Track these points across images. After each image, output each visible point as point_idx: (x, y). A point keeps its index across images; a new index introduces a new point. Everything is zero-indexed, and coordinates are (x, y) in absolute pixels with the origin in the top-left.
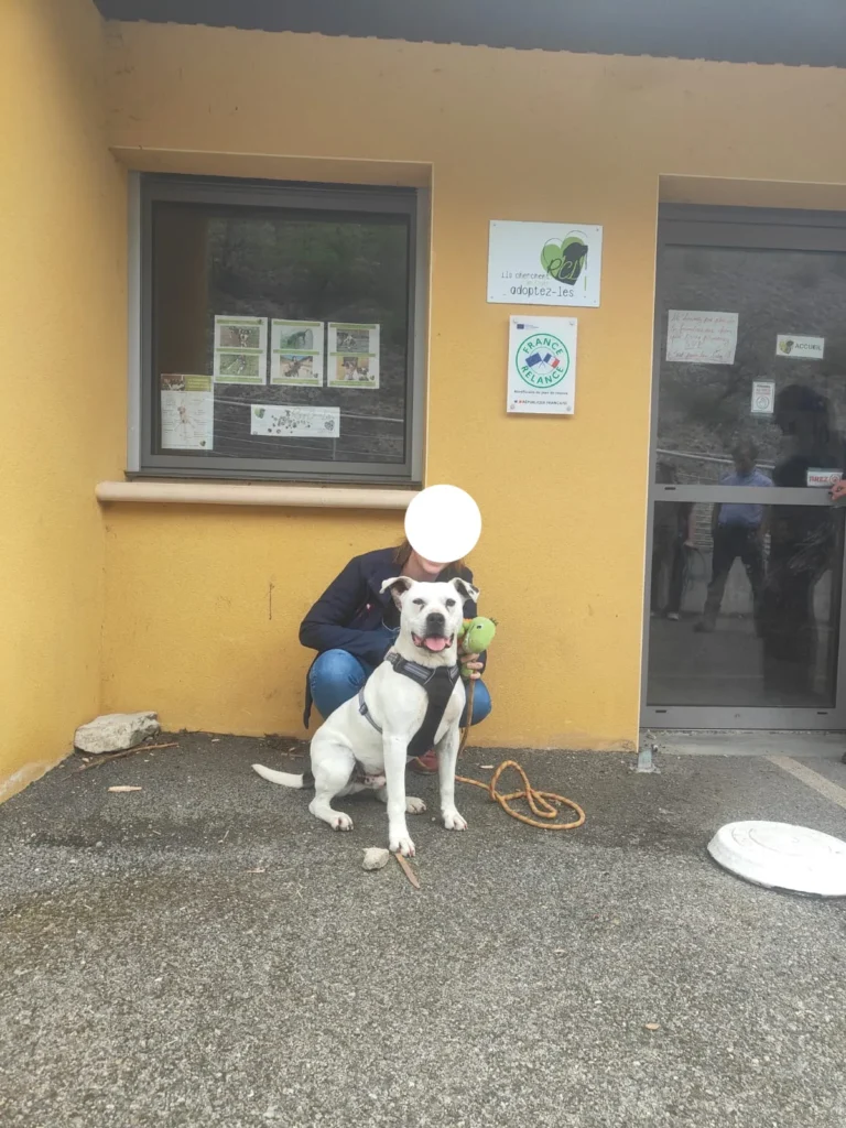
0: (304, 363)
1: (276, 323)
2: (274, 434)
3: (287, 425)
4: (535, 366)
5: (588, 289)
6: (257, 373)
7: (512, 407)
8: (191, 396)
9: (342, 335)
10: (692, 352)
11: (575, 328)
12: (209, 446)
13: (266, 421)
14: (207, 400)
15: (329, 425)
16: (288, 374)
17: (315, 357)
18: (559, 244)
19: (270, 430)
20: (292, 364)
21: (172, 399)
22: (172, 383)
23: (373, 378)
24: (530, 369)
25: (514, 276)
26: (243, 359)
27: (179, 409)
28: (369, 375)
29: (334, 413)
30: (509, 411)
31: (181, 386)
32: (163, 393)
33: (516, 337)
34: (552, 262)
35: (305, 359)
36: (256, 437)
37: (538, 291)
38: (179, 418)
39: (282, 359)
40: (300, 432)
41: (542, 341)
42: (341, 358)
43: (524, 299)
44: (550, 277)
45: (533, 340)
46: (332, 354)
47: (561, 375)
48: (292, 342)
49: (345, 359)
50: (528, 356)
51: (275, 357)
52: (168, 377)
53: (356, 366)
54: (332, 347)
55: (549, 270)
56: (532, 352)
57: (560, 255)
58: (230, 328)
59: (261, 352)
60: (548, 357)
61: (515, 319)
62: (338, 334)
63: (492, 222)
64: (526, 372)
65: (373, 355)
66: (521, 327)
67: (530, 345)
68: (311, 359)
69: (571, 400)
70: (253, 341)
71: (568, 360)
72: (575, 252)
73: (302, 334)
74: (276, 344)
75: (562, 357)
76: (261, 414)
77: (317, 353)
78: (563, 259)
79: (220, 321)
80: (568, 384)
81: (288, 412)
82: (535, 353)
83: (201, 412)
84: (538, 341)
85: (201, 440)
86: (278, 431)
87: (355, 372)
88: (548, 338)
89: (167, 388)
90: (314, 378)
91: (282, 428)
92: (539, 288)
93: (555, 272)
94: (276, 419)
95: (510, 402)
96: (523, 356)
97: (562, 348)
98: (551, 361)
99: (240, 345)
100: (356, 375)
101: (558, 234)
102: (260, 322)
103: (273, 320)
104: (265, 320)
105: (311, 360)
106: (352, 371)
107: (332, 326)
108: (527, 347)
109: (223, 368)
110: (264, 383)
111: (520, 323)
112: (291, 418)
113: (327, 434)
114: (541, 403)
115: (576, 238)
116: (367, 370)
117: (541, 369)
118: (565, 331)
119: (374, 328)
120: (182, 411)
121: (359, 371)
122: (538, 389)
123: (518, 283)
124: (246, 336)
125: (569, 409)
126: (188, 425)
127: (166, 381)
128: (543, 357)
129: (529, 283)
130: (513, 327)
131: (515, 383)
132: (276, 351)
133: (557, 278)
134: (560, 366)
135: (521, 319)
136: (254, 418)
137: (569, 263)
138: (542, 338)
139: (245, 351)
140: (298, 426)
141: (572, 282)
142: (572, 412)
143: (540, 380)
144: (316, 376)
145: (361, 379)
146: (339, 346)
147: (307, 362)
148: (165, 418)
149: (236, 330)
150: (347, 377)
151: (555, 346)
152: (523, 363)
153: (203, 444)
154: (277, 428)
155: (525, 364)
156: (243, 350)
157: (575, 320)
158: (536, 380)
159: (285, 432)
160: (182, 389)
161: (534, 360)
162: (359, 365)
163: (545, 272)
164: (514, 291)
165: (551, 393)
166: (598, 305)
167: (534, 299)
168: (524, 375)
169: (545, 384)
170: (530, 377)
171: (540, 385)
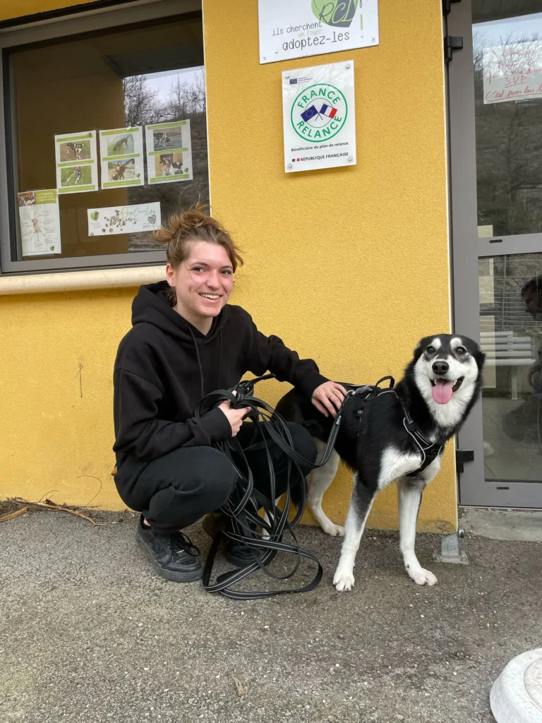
0: (128, 166)
1: (103, 134)
2: (107, 233)
3: (117, 224)
4: (312, 121)
5: (365, 26)
6: (90, 182)
7: (290, 167)
8: (41, 208)
9: (157, 136)
10: (514, 89)
11: (352, 71)
12: (58, 250)
13: (100, 222)
14: (54, 210)
15: (152, 220)
16: (115, 178)
17: (136, 159)
19: (104, 230)
20: (118, 168)
21: (27, 213)
22: (26, 199)
23: (187, 170)
24: (305, 124)
25: (285, 31)
26: (79, 170)
27: (33, 221)
28: (183, 168)
29: (155, 208)
30: (287, 171)
31: (33, 200)
32: (21, 209)
33: (289, 92)
34: (324, 8)
35: (128, 163)
36: (93, 237)
37: (311, 41)
38: (32, 229)
39: (110, 166)
40: (129, 229)
41: (317, 93)
42: (158, 155)
43: (296, 53)
44: (323, 24)
45: (308, 93)
46: (151, 154)
47: (340, 124)
48: (117, 148)
49: (162, 157)
50: (303, 111)
51: (104, 165)
52: (24, 195)
53: (171, 162)
54: (150, 148)
55: (321, 16)
56: (307, 106)
58: (68, 144)
59: (92, 161)
60: (324, 108)
61: (287, 75)
62: (155, 135)
64: (302, 128)
65: (186, 149)
66: (293, 82)
67: (305, 99)
68: (133, 161)
69: (352, 150)
70: (86, 154)
71: (347, 110)
73: (125, 140)
74: (104, 154)
75: (340, 106)
76: (96, 216)
77: (138, 155)
78: (336, 2)
79: (59, 140)
80: (348, 134)
81: (117, 212)
82: (310, 106)
83: (48, 222)
84: (313, 93)
85: (51, 245)
86: (111, 230)
87: (172, 166)
88: (324, 87)
89: (23, 204)
90: (137, 179)
91: (114, 227)
92: (312, 38)
93: (328, 18)
94: (108, 220)
95: (288, 161)
96: (299, 112)
97: (338, 94)
98: (328, 111)
99: (76, 158)
100: (172, 170)
102: (90, 135)
103: (101, 132)
104: (94, 133)
105: (133, 163)
106: (169, 166)
107: (149, 128)
108: (303, 102)
109: (63, 181)
110: (97, 189)
111: (293, 77)
112: (120, 217)
113: (151, 228)
114: (319, 158)
116: (181, 164)
117: (318, 122)
118: (342, 77)
119: (185, 123)
120: (35, 222)
121: (175, 166)
122: (313, 145)
123: (288, 37)
124: (80, 150)
125: (350, 160)
126: (39, 233)
127: (23, 198)
128: (319, 109)
129: (302, 34)
130: (286, 85)
131: (291, 139)
132: (105, 159)
133: (330, 23)
134: (337, 115)
135: (293, 73)
136: (90, 220)
137: (341, 5)
138: (316, 89)
139: (81, 163)
140: (127, 223)
141: (347, 24)
142: (354, 163)
143: (318, 134)
144: (139, 175)
145: (176, 173)
146: (156, 146)
147: (130, 165)
148: (24, 230)
149: (71, 145)
150: (164, 172)
151: (331, 95)
152: (299, 119)
153: (53, 248)
154: (110, 227)
155: (302, 120)
156: (79, 163)
157: (351, 64)
158: (313, 134)
159: (117, 231)
160: (34, 203)
161: (309, 114)
162: (174, 162)
163: (318, 21)
164: (286, 47)
165: (331, 145)
166: (377, 42)
167: (308, 51)
168: (300, 131)
169: (323, 137)
170: (307, 133)
171: (318, 138)
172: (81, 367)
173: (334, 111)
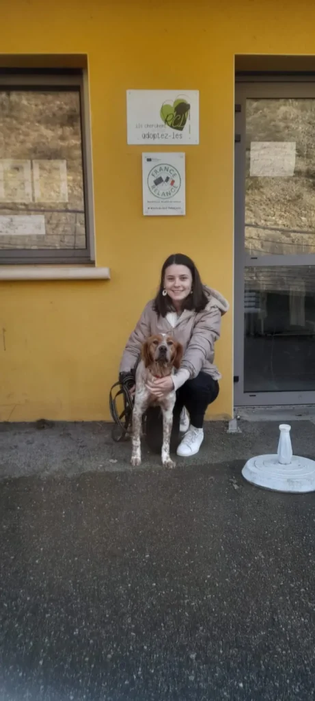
0: (20, 188)
2: (4, 234)
3: (11, 228)
4: (160, 186)
5: (191, 133)
7: (147, 212)
9: (42, 168)
10: (266, 169)
11: (184, 159)
15: (39, 226)
16: (9, 195)
17: (26, 183)
18: (172, 104)
20: (13, 189)
23: (64, 195)
24: (156, 187)
25: (143, 127)
28: (61, 193)
29: (40, 219)
30: (145, 214)
33: (146, 167)
34: (168, 116)
37: (160, 136)
39: (7, 187)
40: (20, 232)
41: (163, 168)
42: (43, 182)
43: (150, 141)
44: (167, 126)
45: (158, 169)
46: (37, 180)
47: (176, 190)
49: (45, 184)
50: (155, 179)
53: (52, 188)
54: (36, 177)
55: (166, 121)
56: (157, 176)
57: (172, 111)
60: (167, 179)
61: (145, 155)
62: (40, 167)
63: (128, 91)
64: (154, 189)
65: (63, 181)
66: (149, 160)
67: (156, 172)
69: (183, 206)
71: (181, 182)
72: (182, 109)
75: (176, 179)
77: (27, 180)
78: (175, 114)
80: (181, 196)
81: (11, 219)
82: (159, 176)
84: (161, 169)
86: (6, 232)
88: (167, 166)
90: (26, 197)
91: (9, 230)
92: (160, 134)
93: (170, 123)
95: (145, 209)
96: (152, 179)
97: (176, 173)
98: (170, 182)
100: (53, 194)
101: (171, 97)
105: (24, 185)
106: (51, 191)
107: (35, 162)
108: (154, 173)
111: (149, 158)
112: (14, 223)
113: (38, 232)
114: (164, 208)
115: (183, 100)
116: (60, 190)
117: (164, 187)
118: (178, 161)
119: (63, 162)
121: (55, 191)
122: (161, 200)
123: (146, 131)
125: (182, 212)
128: (164, 179)
129: (154, 130)
130: (144, 160)
131: (147, 195)
133: (171, 126)
134: (175, 184)
135: (151, 155)
137: (178, 116)
138: (163, 167)
140: (19, 228)
141: (181, 129)
142: (184, 213)
143: (163, 194)
144: (28, 195)
145: (57, 196)
146: (41, 176)
150: (47, 195)
151: (171, 172)
152: (152, 183)
154: (5, 230)
155: (154, 184)
157: (183, 154)
158: (160, 193)
159: (11, 233)
161: (158, 181)
162: (54, 188)
163: (163, 123)
164: (145, 136)
165: (171, 202)
166: (198, 143)
167: (157, 142)
168: (153, 191)
169: (166, 197)
170: (157, 192)
171: (163, 197)
172: (4, 330)
173: (173, 182)
